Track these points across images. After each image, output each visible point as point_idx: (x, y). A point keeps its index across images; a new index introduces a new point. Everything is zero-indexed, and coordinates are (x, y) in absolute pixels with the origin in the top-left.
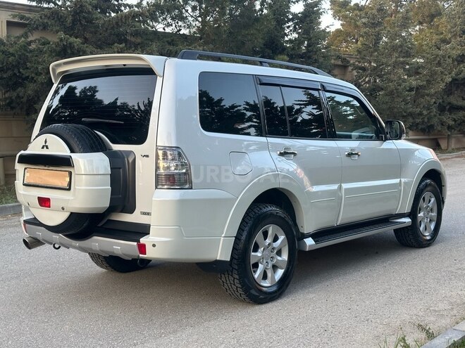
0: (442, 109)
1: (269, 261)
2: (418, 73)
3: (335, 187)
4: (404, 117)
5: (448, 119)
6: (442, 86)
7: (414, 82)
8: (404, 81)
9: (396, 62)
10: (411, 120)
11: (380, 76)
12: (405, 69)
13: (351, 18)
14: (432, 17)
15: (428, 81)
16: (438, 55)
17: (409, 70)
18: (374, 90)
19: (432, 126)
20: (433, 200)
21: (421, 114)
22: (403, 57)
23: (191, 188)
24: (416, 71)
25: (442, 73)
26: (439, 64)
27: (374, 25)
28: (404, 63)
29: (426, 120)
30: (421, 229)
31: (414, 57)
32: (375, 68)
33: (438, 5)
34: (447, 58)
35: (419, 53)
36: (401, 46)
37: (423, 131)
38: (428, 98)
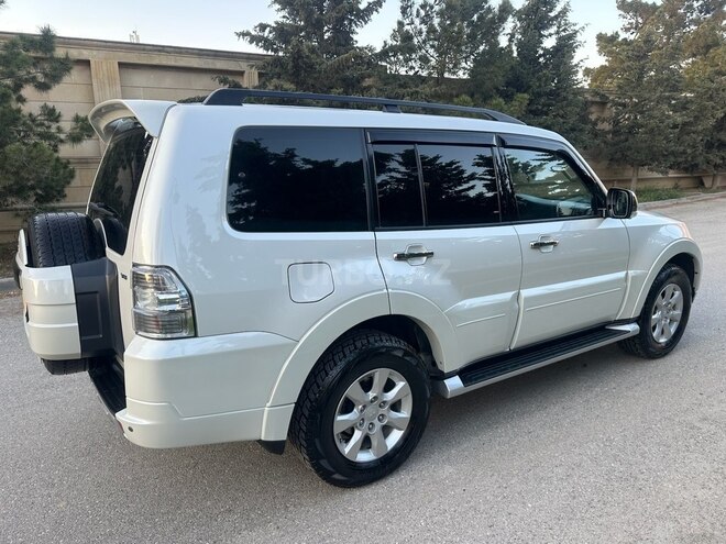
0: (709, 146)
1: (376, 421)
2: (685, 108)
3: (508, 295)
4: (664, 155)
5: (715, 157)
6: (712, 122)
7: (679, 119)
8: (669, 117)
9: (660, 96)
10: (672, 159)
11: (642, 113)
12: (670, 104)
13: (618, 54)
14: (708, 47)
15: (696, 118)
16: (710, 89)
17: (674, 105)
18: (633, 127)
19: (696, 165)
20: (677, 293)
21: (684, 152)
22: (670, 91)
23: (196, 336)
24: (683, 106)
25: (713, 108)
26: (711, 98)
27: (639, 58)
28: (670, 98)
29: (689, 159)
30: (654, 334)
31: (682, 91)
32: (636, 104)
33: (716, 35)
34: (721, 92)
35: (688, 88)
36: (667, 80)
37: (686, 170)
38: (694, 136)
